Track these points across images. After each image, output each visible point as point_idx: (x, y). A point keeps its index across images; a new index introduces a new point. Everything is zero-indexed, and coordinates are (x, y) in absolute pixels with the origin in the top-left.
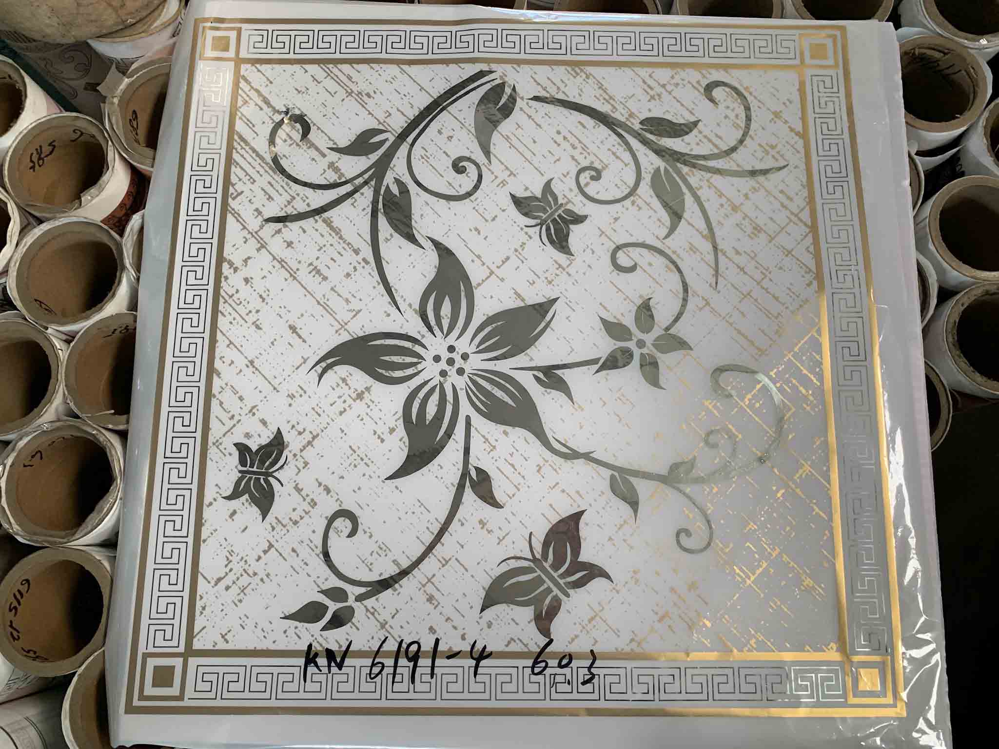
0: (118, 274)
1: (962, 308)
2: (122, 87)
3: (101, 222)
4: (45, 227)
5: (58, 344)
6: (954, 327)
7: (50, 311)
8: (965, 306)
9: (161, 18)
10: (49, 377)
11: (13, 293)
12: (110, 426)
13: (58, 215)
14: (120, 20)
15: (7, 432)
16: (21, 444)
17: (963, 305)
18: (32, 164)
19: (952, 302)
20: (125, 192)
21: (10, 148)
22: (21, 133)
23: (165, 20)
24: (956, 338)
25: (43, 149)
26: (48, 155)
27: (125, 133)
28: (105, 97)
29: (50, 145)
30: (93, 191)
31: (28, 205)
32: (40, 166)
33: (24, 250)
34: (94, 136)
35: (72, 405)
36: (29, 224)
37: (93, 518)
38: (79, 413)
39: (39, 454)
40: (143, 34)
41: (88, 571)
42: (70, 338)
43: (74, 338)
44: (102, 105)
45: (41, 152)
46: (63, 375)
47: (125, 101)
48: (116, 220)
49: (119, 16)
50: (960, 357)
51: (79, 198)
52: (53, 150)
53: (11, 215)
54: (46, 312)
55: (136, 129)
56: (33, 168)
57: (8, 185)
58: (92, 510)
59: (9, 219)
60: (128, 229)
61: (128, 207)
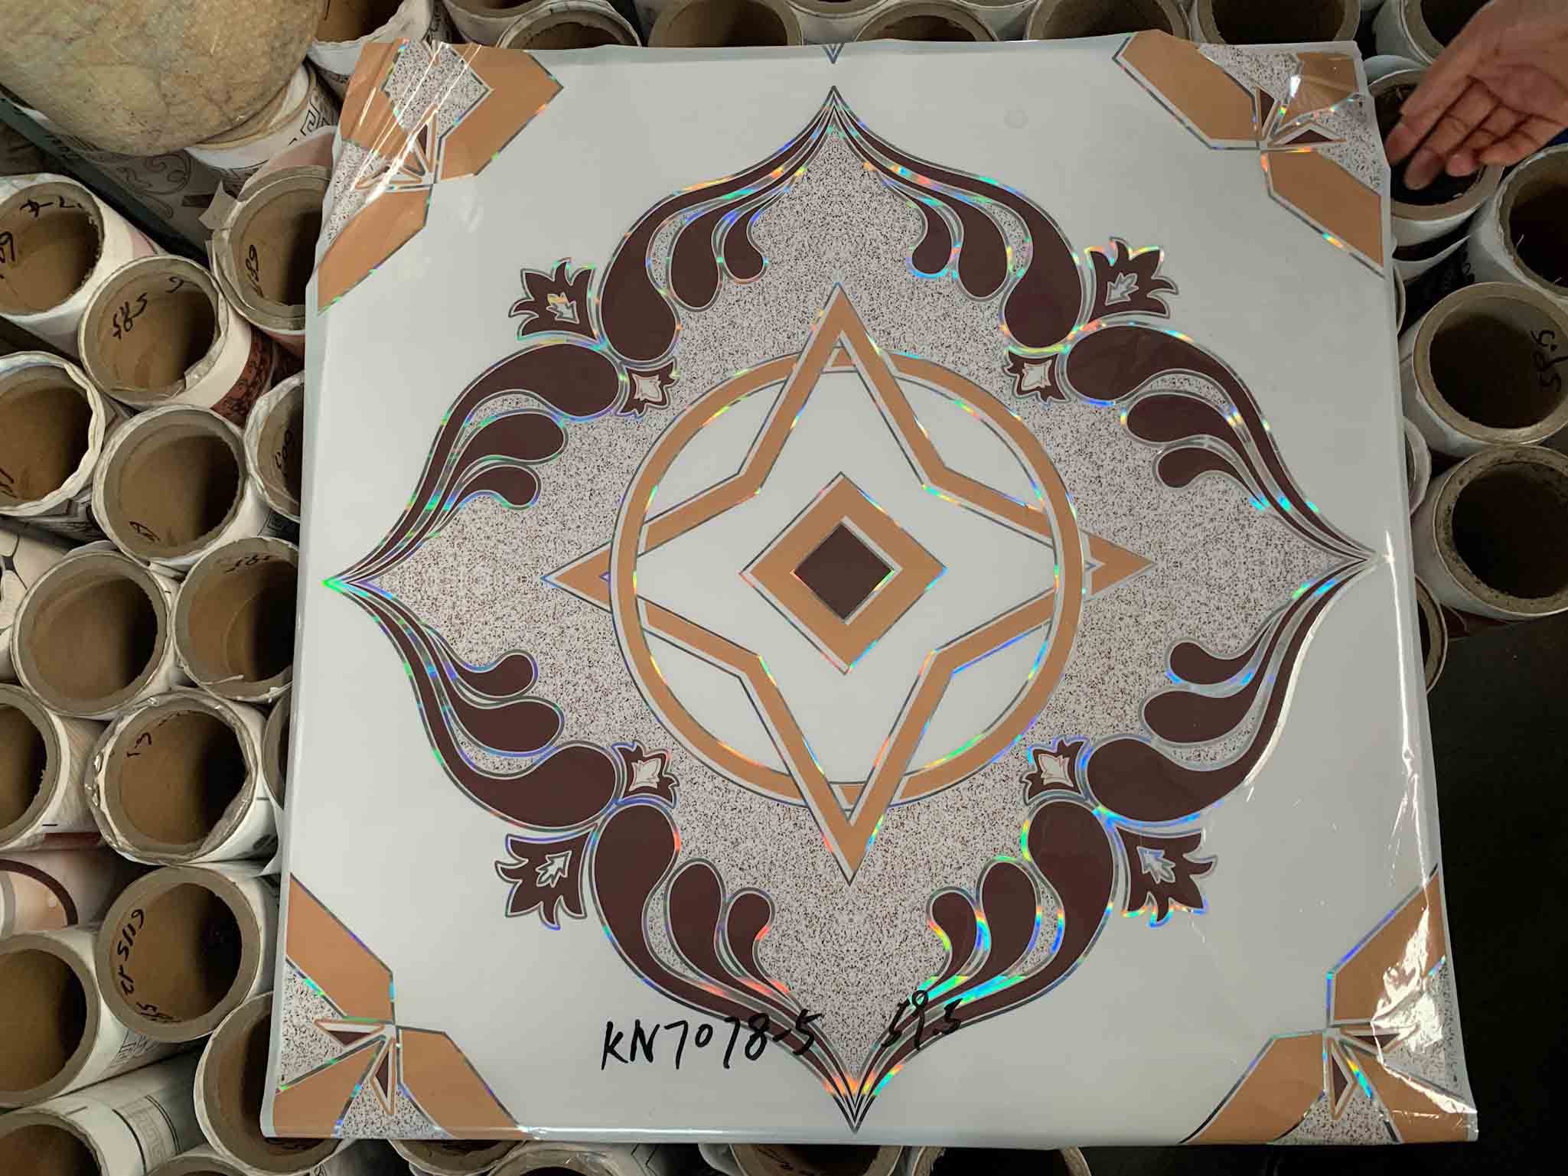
0: (240, 483)
1: (1461, 488)
2: (235, 213)
3: (212, 409)
4: (139, 420)
5: (164, 584)
6: (1447, 515)
7: (150, 536)
8: (1466, 483)
9: (283, 109)
10: (156, 633)
11: (101, 516)
12: (239, 698)
13: (154, 403)
14: (225, 119)
15: (103, 709)
16: (121, 726)
17: (1461, 482)
18: (115, 330)
19: (1446, 478)
20: (245, 362)
21: (85, 310)
22: (99, 288)
23: (288, 112)
24: (1451, 533)
25: (131, 307)
26: (137, 315)
27: (239, 280)
28: (211, 231)
29: (139, 300)
30: (201, 366)
31: (114, 390)
32: (127, 330)
33: (113, 453)
34: (196, 285)
35: (187, 669)
36: (117, 416)
37: (222, 824)
38: (196, 681)
39: (147, 738)
40: (258, 136)
41: (218, 898)
42: (178, 574)
43: (186, 573)
44: (207, 243)
45: (128, 311)
46: (174, 628)
47: (239, 234)
48: (235, 402)
49: (224, 114)
50: (1457, 561)
51: (183, 377)
52: (142, 309)
53: (92, 406)
54: (146, 538)
55: (254, 271)
56: (118, 334)
57: (86, 363)
58: (219, 817)
59: (90, 413)
60: (250, 421)
61: (249, 382)
